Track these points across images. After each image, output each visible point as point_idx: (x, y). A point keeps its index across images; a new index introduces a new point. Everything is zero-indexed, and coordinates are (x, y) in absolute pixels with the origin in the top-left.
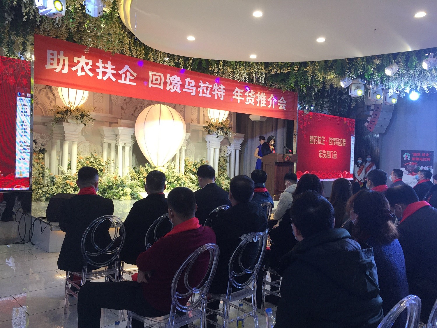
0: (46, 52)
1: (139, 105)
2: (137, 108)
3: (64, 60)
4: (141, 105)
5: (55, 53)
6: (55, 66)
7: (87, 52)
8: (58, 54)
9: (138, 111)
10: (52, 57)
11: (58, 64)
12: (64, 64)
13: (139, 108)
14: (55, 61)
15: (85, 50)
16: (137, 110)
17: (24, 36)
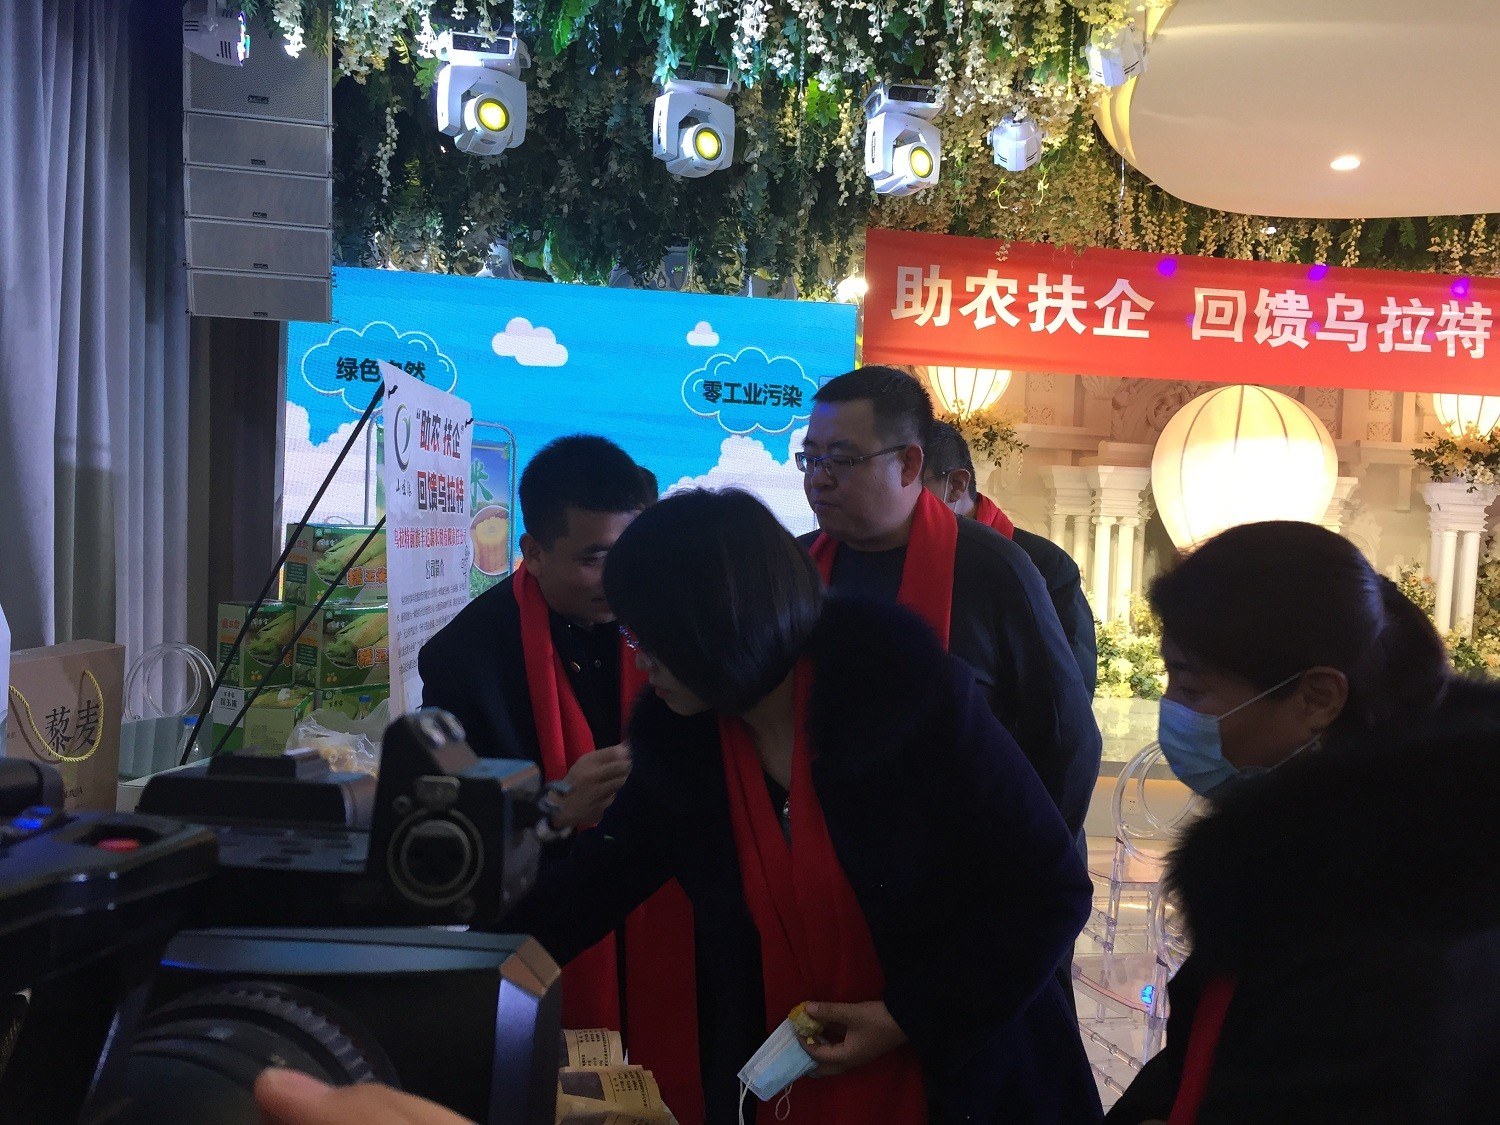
0: (896, 272)
1: (1171, 392)
2: (1163, 402)
3: (940, 290)
4: (1179, 390)
5: (917, 272)
6: (916, 309)
7: (1004, 258)
8: (926, 274)
9: (1167, 409)
10: (909, 285)
11: (924, 301)
12: (939, 302)
13: (1171, 401)
14: (918, 295)
15: (998, 254)
16: (1165, 407)
17: (843, 238)
